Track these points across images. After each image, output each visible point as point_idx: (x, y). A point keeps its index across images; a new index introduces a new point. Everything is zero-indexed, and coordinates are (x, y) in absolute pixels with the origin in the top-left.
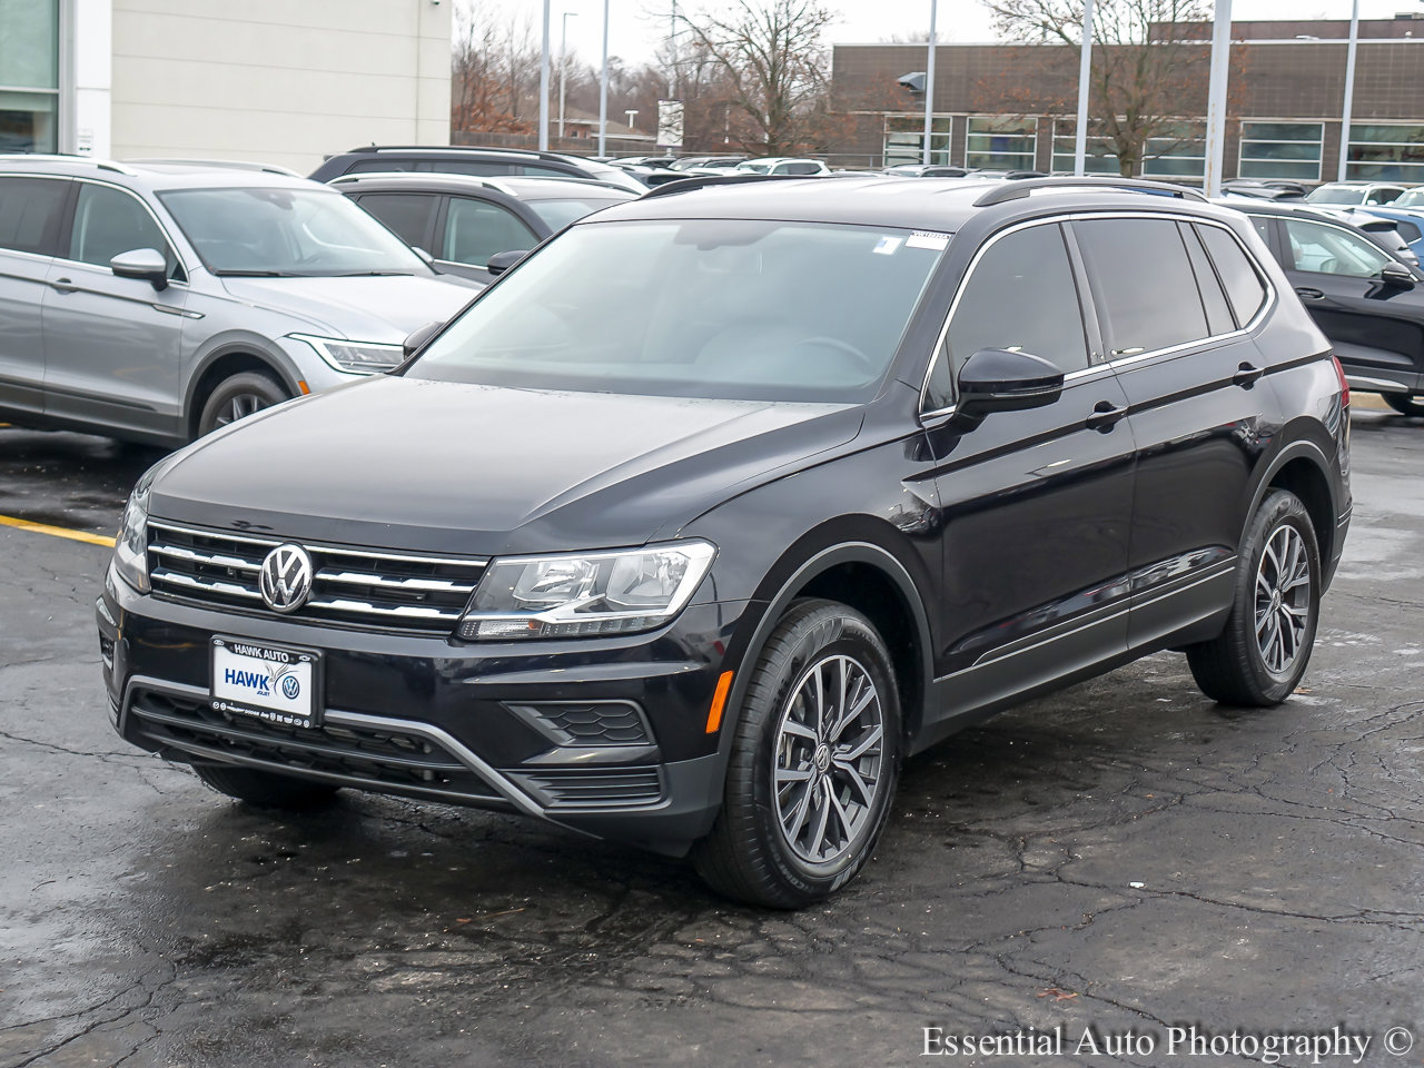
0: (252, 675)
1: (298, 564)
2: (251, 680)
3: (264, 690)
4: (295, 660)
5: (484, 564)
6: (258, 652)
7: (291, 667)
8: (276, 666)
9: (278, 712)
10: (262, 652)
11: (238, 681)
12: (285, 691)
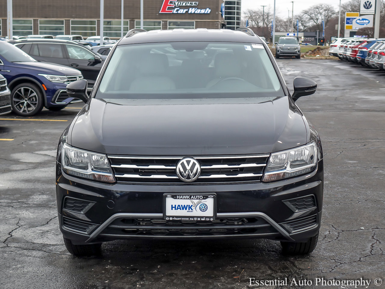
0: (184, 206)
1: (194, 164)
2: (184, 208)
3: (190, 210)
4: (205, 197)
5: (269, 156)
6: (188, 197)
7: (203, 200)
8: (196, 201)
9: (197, 217)
10: (190, 197)
11: (178, 208)
12: (200, 209)
